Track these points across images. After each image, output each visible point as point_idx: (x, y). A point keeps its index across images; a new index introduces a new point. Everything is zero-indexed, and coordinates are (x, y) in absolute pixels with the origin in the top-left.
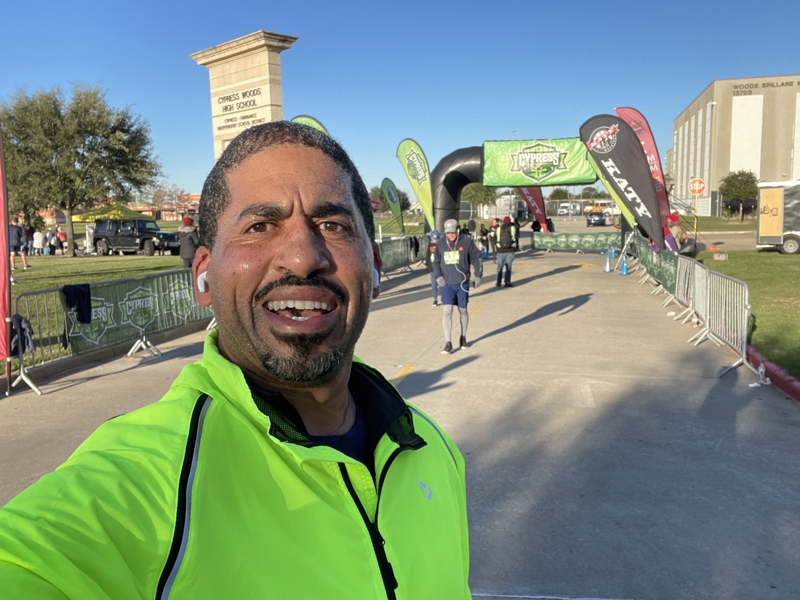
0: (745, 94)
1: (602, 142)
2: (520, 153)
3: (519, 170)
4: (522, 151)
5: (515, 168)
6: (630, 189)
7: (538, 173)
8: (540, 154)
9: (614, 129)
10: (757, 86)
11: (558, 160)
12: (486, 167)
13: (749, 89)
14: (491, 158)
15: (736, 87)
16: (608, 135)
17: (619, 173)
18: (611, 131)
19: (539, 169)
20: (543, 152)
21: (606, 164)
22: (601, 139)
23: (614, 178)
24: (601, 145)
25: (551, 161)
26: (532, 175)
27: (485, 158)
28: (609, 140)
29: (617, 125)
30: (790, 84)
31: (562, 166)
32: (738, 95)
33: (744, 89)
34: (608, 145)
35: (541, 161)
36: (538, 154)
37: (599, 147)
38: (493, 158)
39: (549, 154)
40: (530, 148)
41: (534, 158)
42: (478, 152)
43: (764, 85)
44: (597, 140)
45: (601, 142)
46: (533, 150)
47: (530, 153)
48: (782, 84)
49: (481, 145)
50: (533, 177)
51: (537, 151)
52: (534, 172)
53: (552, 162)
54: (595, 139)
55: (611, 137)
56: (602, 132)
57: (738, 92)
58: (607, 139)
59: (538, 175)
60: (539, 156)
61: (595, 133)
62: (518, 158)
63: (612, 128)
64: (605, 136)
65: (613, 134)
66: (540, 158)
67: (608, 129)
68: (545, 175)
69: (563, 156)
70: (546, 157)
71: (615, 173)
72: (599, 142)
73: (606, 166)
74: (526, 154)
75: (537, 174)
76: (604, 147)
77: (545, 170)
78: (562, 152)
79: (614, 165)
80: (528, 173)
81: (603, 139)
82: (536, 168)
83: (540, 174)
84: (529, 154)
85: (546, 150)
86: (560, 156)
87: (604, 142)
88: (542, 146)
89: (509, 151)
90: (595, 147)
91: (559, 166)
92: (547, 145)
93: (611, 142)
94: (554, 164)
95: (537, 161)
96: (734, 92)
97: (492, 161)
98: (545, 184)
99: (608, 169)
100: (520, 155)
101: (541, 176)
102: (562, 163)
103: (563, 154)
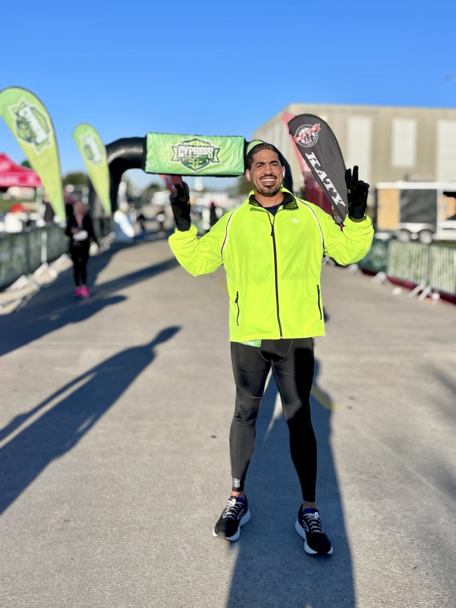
1: (306, 138)
2: (180, 145)
4: (181, 144)
5: (175, 158)
8: (197, 148)
9: (317, 127)
11: (212, 154)
12: (149, 155)
14: (153, 147)
16: (311, 132)
18: (314, 129)
19: (196, 160)
20: (200, 146)
22: (305, 135)
24: (305, 140)
25: (207, 154)
26: (190, 165)
27: (148, 147)
28: (312, 137)
29: (319, 124)
31: (216, 159)
34: (311, 141)
35: (197, 154)
36: (195, 148)
37: (303, 141)
38: (155, 147)
39: (204, 148)
40: (188, 141)
41: (192, 151)
42: (142, 142)
44: (302, 135)
46: (191, 144)
47: (189, 146)
50: (190, 168)
51: (194, 145)
52: (192, 163)
53: (207, 155)
54: (300, 134)
55: (313, 134)
56: (307, 129)
58: (310, 135)
59: (195, 165)
60: (196, 150)
61: (301, 129)
62: (178, 150)
63: (315, 126)
64: (309, 133)
65: (315, 131)
66: (197, 151)
67: (311, 127)
68: (201, 166)
69: (216, 151)
70: (202, 151)
72: (303, 137)
74: (185, 147)
75: (194, 165)
76: (307, 142)
77: (201, 162)
80: (186, 163)
81: (307, 135)
82: (193, 160)
83: (197, 165)
84: (188, 147)
85: (202, 144)
86: (214, 151)
87: (308, 138)
88: (199, 141)
89: (170, 142)
90: (300, 141)
91: (213, 159)
92: (203, 140)
93: (314, 138)
94: (209, 157)
95: (194, 153)
97: (154, 150)
98: (201, 174)
100: (180, 147)
101: (197, 167)
102: (215, 157)
103: (217, 149)
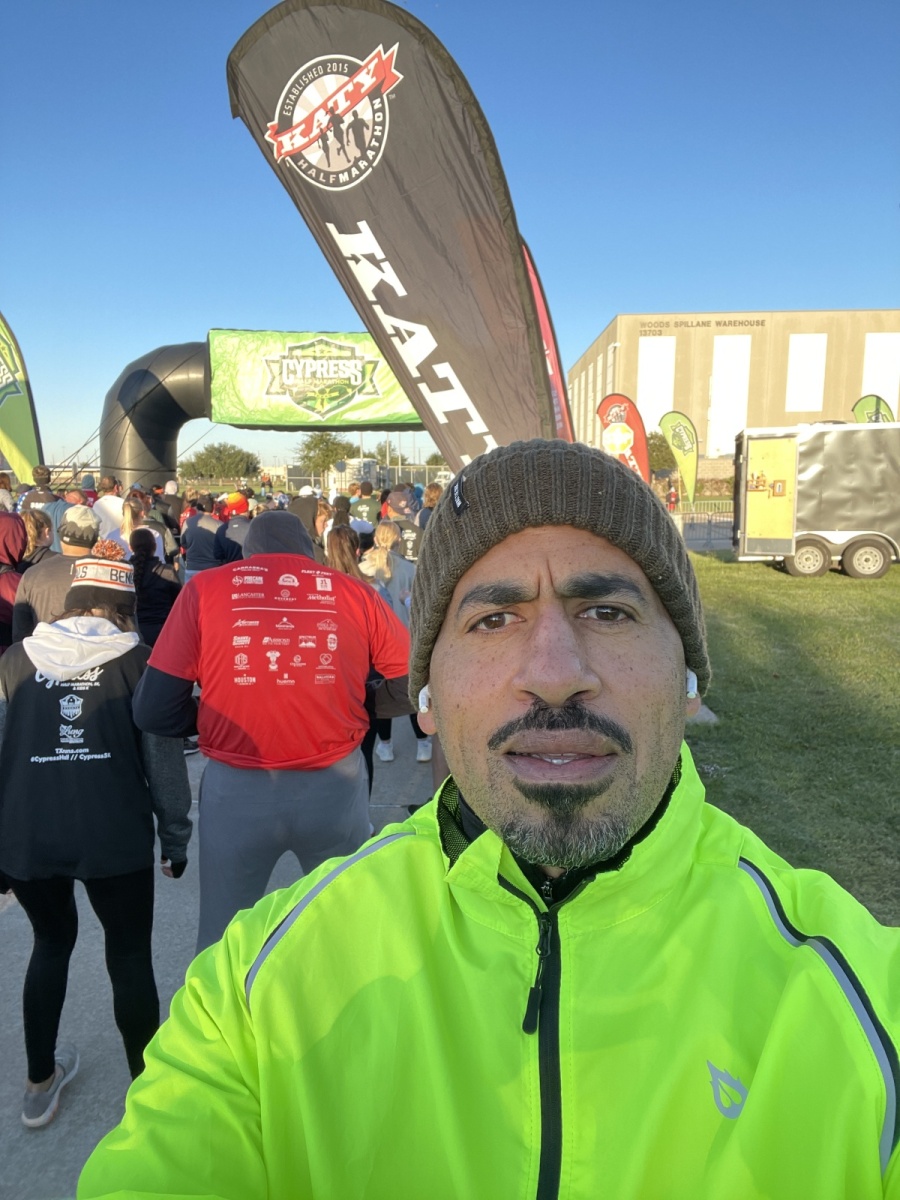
0: (654, 335)
1: (330, 135)
2: (284, 357)
3: (284, 393)
4: (286, 353)
5: (276, 387)
6: (443, 370)
7: (323, 400)
8: (324, 361)
9: (382, 67)
10: (667, 324)
11: (359, 376)
12: (215, 385)
13: (659, 328)
14: (225, 365)
15: (643, 325)
16: (354, 97)
17: (401, 291)
18: (366, 79)
19: (322, 392)
20: (330, 358)
21: (347, 244)
22: (323, 118)
23: (378, 309)
24: (326, 149)
25: (346, 376)
26: (309, 403)
27: (213, 364)
28: (358, 125)
29: (395, 47)
30: (706, 324)
31: (369, 388)
32: (645, 335)
33: (653, 328)
34: (353, 151)
35: (325, 376)
36: (319, 362)
37: (314, 155)
38: (229, 365)
39: (340, 362)
40: (302, 347)
41: (313, 370)
42: (198, 354)
43: (677, 324)
44: (309, 121)
45: (323, 136)
46: (309, 352)
47: (304, 357)
48: (698, 324)
49: (204, 340)
50: (313, 409)
51: (318, 354)
52: (314, 399)
53: (349, 379)
54: (299, 115)
55: (365, 110)
56: (331, 82)
57: (645, 331)
58: (348, 119)
59: (322, 404)
60: (322, 366)
61: (301, 85)
62: (281, 367)
63: (371, 63)
64: (343, 104)
65: (375, 93)
66: (324, 370)
67: (353, 70)
68: (335, 403)
69: (369, 367)
70: (336, 369)
71: (382, 289)
72: (316, 132)
73: (346, 253)
74: (295, 361)
75: (319, 401)
76: (338, 163)
77: (336, 394)
78: (367, 359)
79: (380, 255)
80: (303, 400)
81: (336, 120)
82: (317, 390)
83: (325, 402)
84: (302, 361)
85: (336, 352)
86: (363, 367)
87: (339, 135)
88: (327, 343)
89: (261, 351)
90: (297, 156)
91: (363, 387)
92: (338, 342)
93: (367, 134)
94: (353, 382)
95: (319, 375)
96: (641, 331)
97: (226, 372)
98: (336, 423)
99: (351, 263)
100: (285, 362)
101: (327, 406)
102: (367, 380)
103: (370, 362)
